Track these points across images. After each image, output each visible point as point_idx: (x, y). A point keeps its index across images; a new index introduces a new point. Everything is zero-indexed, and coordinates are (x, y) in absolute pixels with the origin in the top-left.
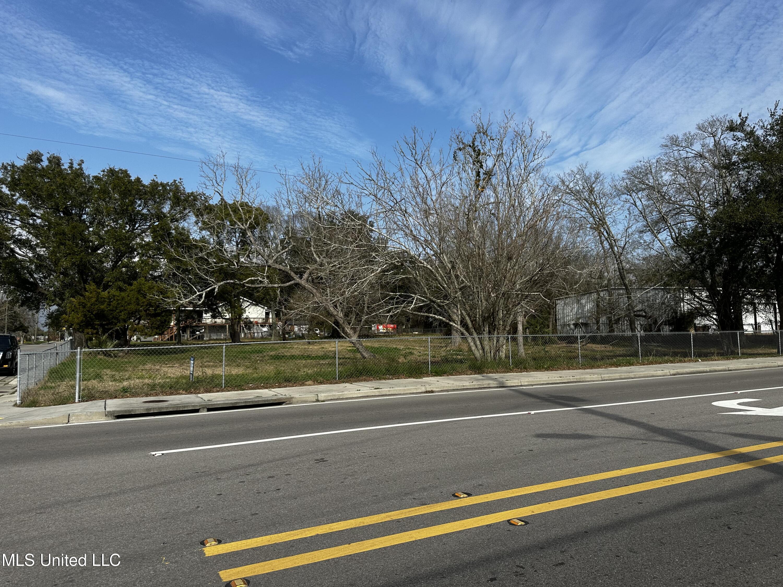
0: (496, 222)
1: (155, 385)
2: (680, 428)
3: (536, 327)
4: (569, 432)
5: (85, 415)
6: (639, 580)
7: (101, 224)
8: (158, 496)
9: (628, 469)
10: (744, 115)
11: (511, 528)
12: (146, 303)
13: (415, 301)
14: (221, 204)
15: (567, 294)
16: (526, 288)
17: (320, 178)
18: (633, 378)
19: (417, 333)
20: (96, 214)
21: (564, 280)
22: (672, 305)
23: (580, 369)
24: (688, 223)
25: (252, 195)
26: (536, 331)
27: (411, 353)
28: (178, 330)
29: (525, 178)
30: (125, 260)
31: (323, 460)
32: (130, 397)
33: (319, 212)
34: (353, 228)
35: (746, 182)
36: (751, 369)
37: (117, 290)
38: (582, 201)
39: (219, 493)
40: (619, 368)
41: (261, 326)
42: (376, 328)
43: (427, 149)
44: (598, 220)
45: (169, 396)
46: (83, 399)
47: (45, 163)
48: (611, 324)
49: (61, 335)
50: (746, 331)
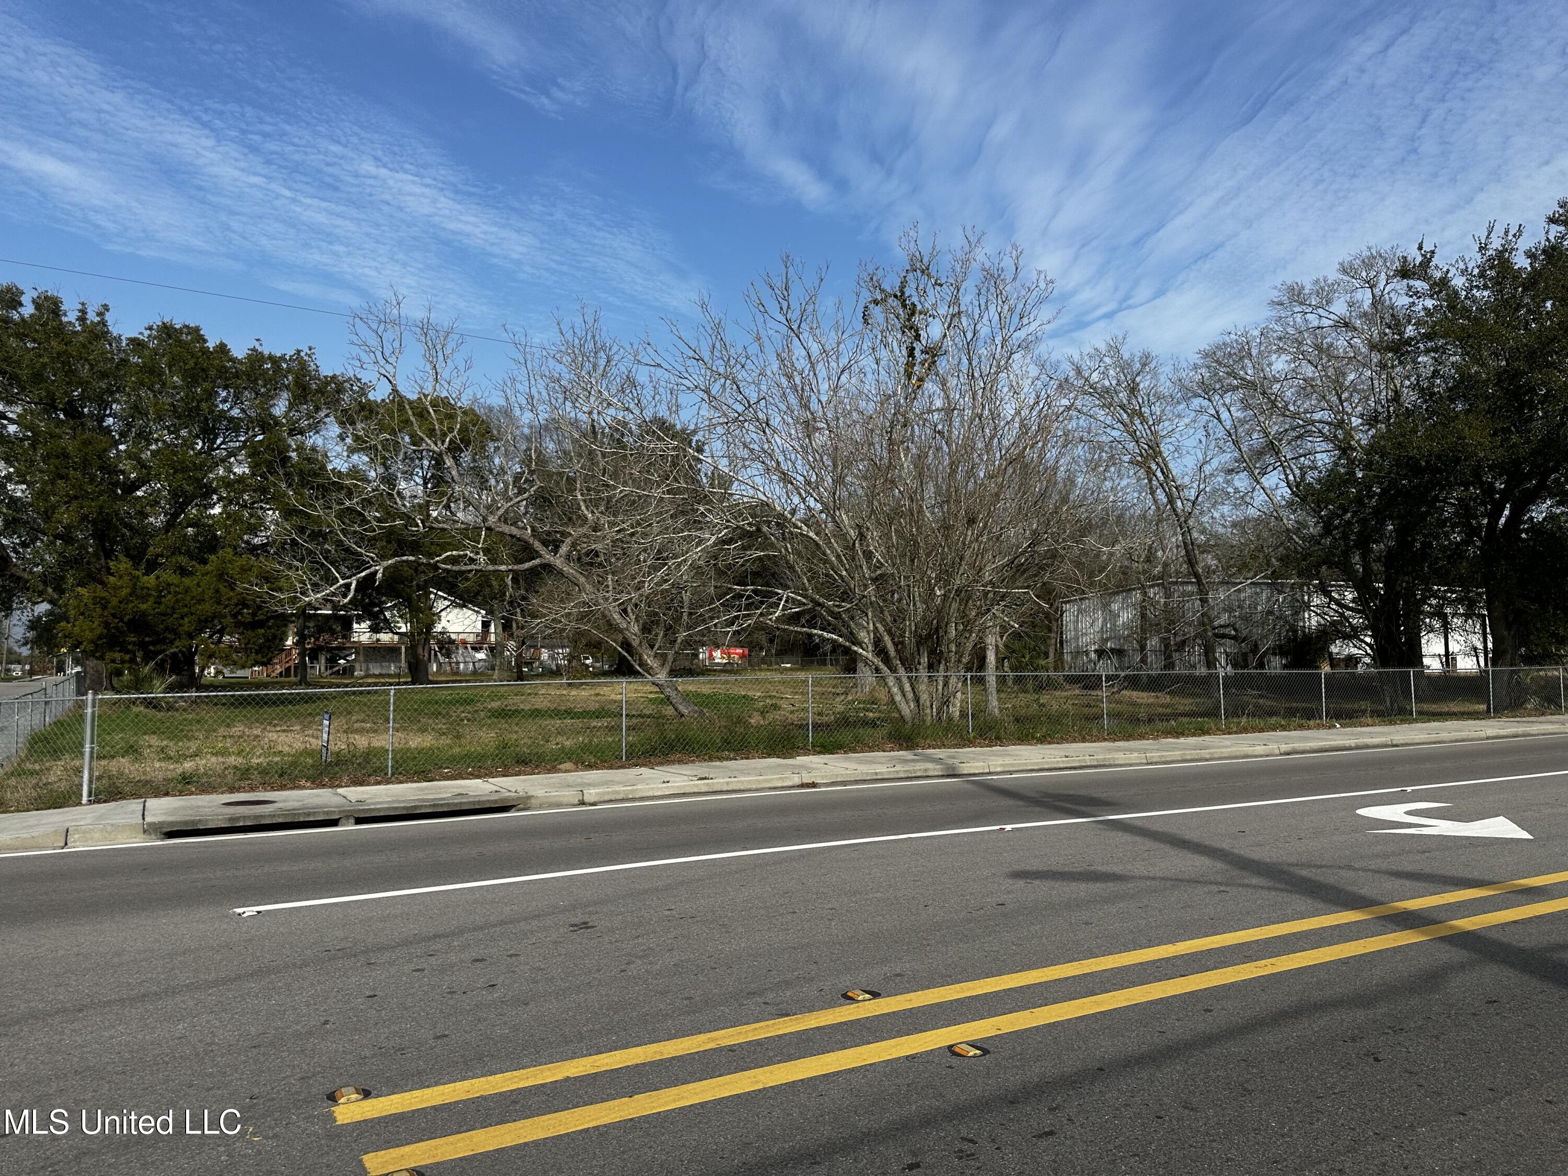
0: (945, 448)
1: (248, 770)
2: (1293, 860)
3: (1024, 657)
4: (1078, 868)
5: (102, 830)
6: (1198, 1164)
7: (144, 437)
8: (244, 999)
9: (1188, 942)
10: (1427, 247)
11: (955, 1061)
12: (235, 601)
13: (782, 603)
14: (393, 400)
15: (1083, 592)
16: (1003, 580)
17: (596, 353)
18: (1207, 760)
19: (789, 665)
20: (132, 417)
21: (1079, 565)
22: (1287, 616)
23: (1105, 740)
24: (1318, 456)
25: (457, 384)
26: (1023, 665)
27: (776, 707)
28: (302, 655)
29: (1003, 363)
30: (194, 511)
31: (585, 925)
32: (197, 794)
33: (593, 420)
34: (661, 455)
35: (1432, 377)
36: (1435, 743)
37: (175, 572)
38: (1115, 409)
39: (371, 993)
40: (1182, 740)
41: (473, 648)
42: (707, 655)
43: (812, 299)
44: (1146, 447)
45: (277, 793)
46: (98, 797)
47: (28, 310)
48: (1167, 652)
49: (58, 663)
50: (1428, 667)
